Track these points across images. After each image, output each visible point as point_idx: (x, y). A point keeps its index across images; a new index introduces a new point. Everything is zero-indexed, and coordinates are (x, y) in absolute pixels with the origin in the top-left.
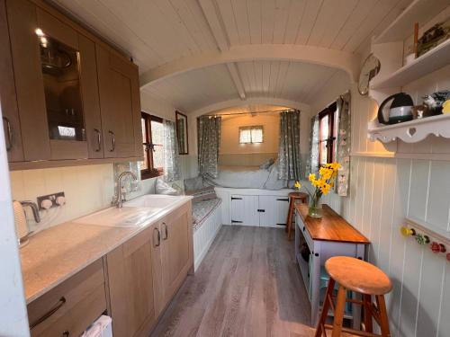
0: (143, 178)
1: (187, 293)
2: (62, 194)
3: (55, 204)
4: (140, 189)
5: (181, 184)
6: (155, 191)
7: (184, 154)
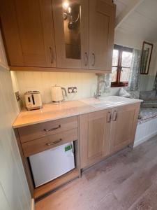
0: (112, 86)
1: (125, 156)
2: (75, 88)
3: (73, 92)
4: (109, 92)
5: (137, 94)
6: (118, 94)
7: (145, 74)
